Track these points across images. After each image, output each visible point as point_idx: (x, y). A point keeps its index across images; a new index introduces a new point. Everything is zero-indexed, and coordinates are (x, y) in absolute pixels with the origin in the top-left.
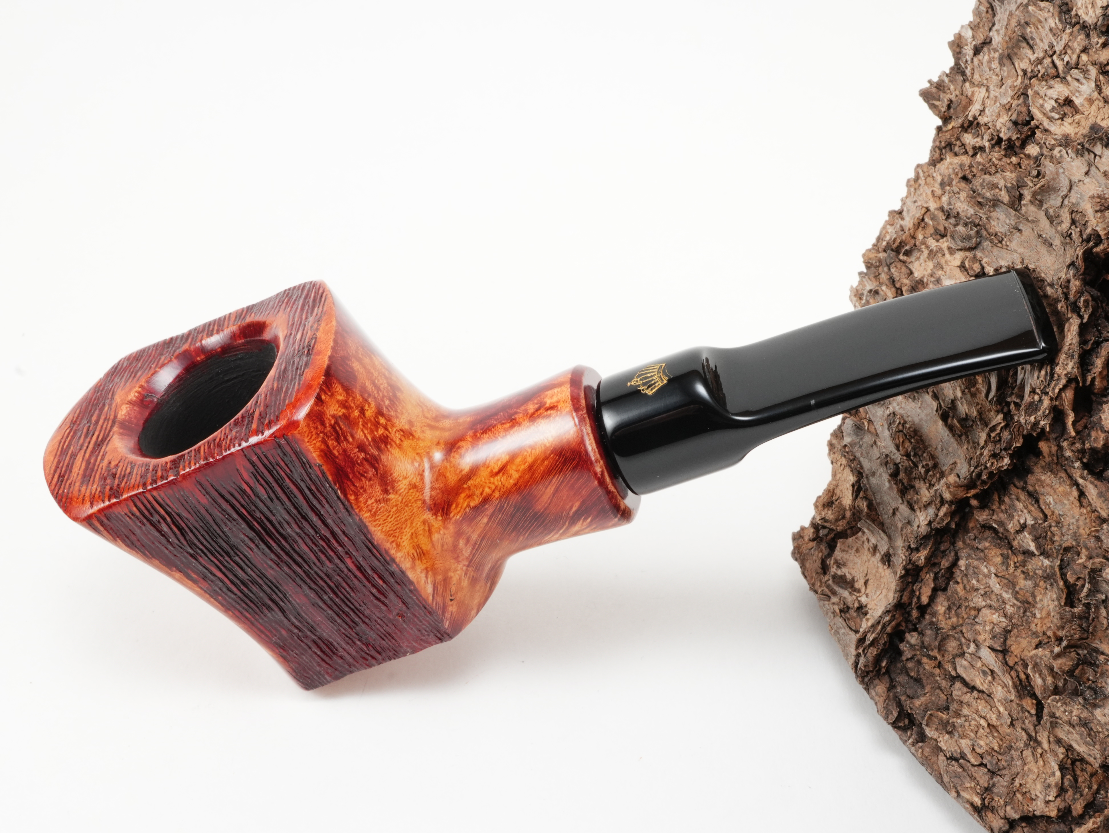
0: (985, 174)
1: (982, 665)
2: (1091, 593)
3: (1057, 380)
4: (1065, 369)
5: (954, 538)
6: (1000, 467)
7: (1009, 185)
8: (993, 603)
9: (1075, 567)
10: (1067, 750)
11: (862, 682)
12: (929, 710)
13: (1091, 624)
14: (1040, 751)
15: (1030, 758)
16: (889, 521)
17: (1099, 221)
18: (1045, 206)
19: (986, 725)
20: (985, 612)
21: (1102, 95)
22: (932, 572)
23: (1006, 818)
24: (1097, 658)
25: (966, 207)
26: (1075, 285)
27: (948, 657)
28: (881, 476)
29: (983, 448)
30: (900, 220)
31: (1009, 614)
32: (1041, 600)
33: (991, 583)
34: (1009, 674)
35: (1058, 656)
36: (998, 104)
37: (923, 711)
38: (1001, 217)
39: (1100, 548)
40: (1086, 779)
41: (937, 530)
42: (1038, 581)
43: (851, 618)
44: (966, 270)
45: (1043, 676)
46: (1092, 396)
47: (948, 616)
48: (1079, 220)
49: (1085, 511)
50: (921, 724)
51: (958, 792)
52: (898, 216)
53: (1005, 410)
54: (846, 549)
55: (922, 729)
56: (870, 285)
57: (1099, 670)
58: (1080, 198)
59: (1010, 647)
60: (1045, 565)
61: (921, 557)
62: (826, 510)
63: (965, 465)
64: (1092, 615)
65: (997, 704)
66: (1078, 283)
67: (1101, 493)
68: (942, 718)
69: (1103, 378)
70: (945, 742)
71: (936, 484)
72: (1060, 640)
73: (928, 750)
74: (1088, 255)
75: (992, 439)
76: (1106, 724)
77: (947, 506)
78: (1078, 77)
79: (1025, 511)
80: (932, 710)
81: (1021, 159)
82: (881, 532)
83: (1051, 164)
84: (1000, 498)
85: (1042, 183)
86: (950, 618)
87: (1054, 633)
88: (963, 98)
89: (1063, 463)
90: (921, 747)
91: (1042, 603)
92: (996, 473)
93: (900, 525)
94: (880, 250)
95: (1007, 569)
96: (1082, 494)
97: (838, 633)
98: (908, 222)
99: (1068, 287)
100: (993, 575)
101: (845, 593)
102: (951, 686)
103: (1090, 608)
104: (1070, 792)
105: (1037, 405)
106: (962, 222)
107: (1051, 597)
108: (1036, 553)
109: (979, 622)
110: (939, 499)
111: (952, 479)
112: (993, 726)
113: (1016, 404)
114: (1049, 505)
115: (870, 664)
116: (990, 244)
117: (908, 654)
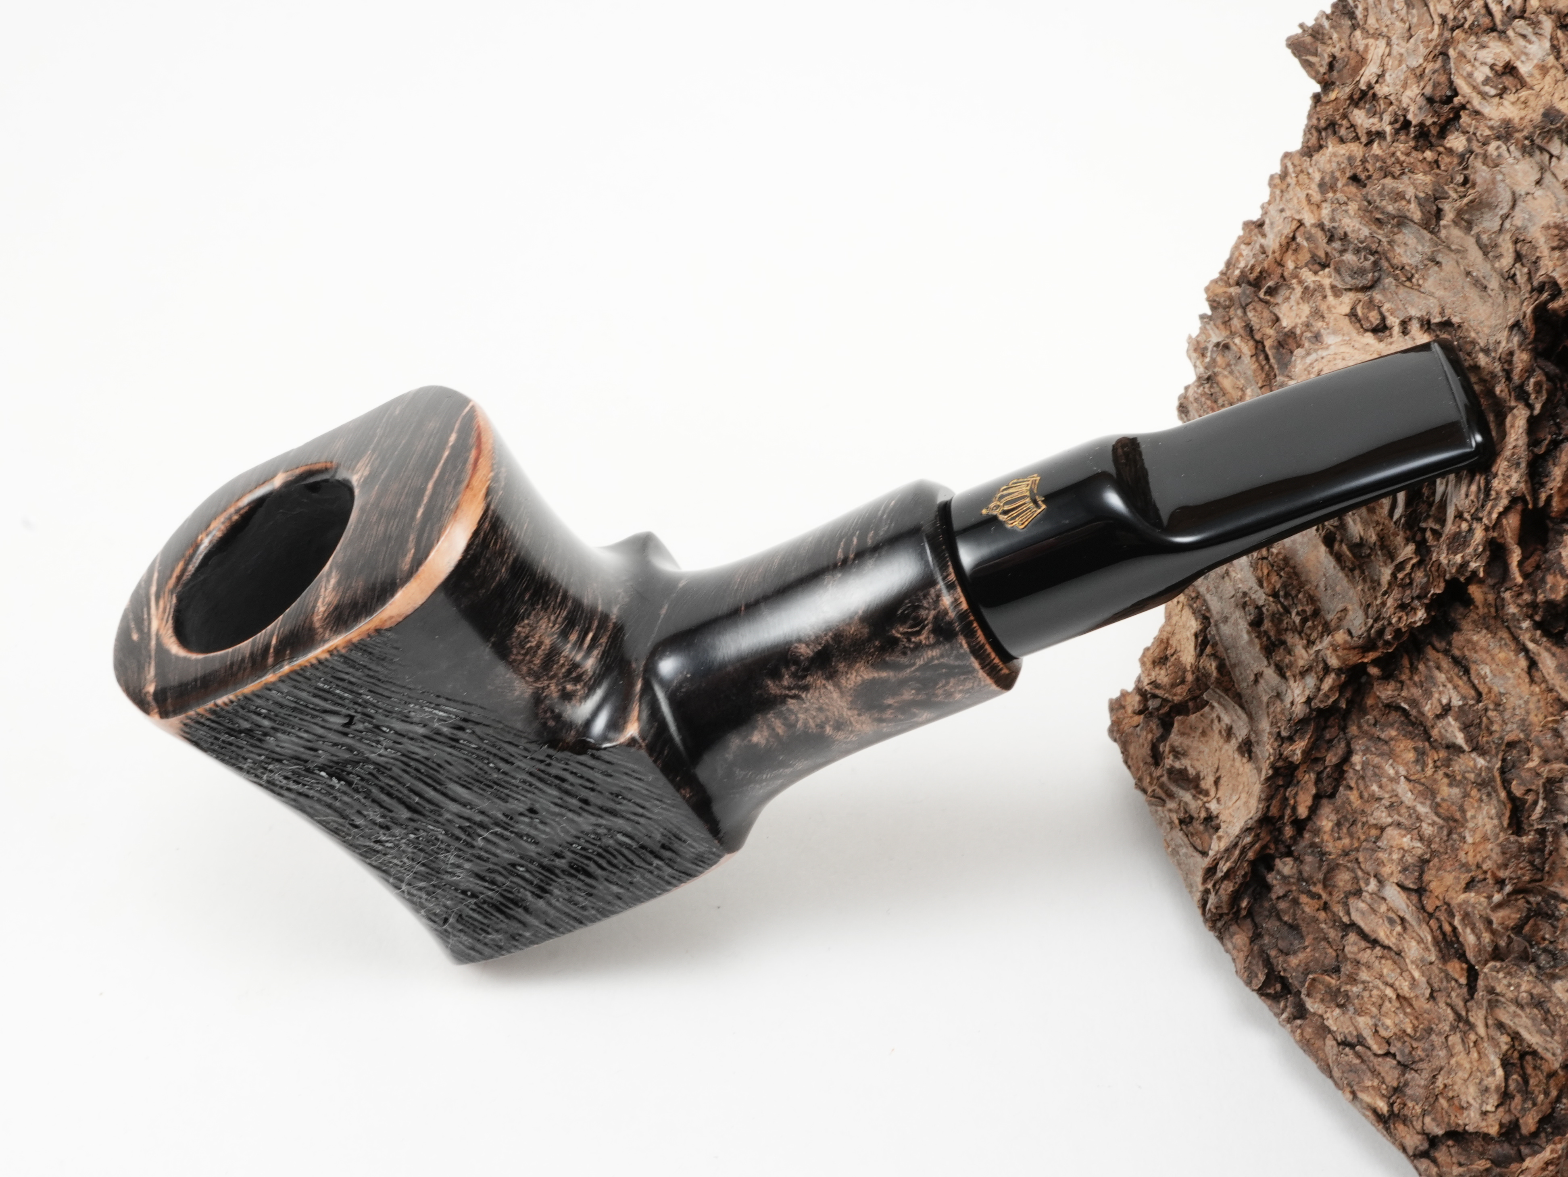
0: (1385, 177)
1: (1388, 910)
2: (1547, 813)
3: (1494, 499)
4: (1507, 484)
5: (1344, 722)
6: (1411, 622)
7: (1422, 195)
8: (1402, 820)
9: (1524, 774)
10: (1513, 1039)
11: (1213, 928)
12: (1311, 972)
13: (1547, 859)
14: (1473, 1037)
15: (1459, 1048)
16: (1249, 691)
18: (1475, 230)
19: (1394, 997)
20: (1391, 832)
21: (1561, 61)
22: (1313, 770)
23: (1424, 1133)
24: (1556, 907)
25: (1358, 226)
26: (1522, 359)
27: (1338, 895)
28: (1236, 624)
29: (1386, 592)
30: (1259, 236)
31: (1427, 836)
32: (1473, 817)
33: (1400, 791)
34: (1428, 923)
35: (1499, 906)
36: (1404, 66)
37: (1303, 973)
38: (1410, 242)
39: (1561, 747)
40: (1540, 1081)
41: (1319, 710)
42: (1469, 789)
43: (1196, 834)
44: (1359, 321)
45: (1477, 931)
46: (1548, 523)
47: (1336, 835)
48: (1526, 255)
49: (1537, 689)
50: (1299, 992)
51: (1353, 1093)
52: (1256, 231)
53: (1418, 537)
54: (1188, 731)
55: (1301, 1000)
56: (1216, 336)
57: (1560, 925)
58: (1528, 220)
59: (1428, 884)
60: (1479, 766)
61: (1297, 750)
62: (1157, 669)
63: (1360, 614)
64: (1549, 848)
65: (1410, 967)
66: (1525, 356)
67: (1562, 665)
68: (1330, 984)
70: (1334, 1019)
71: (1318, 642)
72: (1501, 883)
73: (1310, 1030)
74: (1541, 313)
75: (1399, 582)
77: (1333, 675)
78: (1524, 32)
79: (1449, 686)
80: (1315, 972)
81: (1440, 154)
82: (1237, 707)
83: (1484, 167)
84: (1411, 664)
85: (1470, 198)
86: (1339, 838)
87: (1493, 873)
88: (1353, 54)
89: (1505, 620)
90: (1300, 1026)
91: (1475, 821)
92: (1406, 631)
93: (1265, 699)
94: (1231, 281)
95: (1423, 770)
96: (1533, 664)
97: (1178, 853)
98: (1272, 241)
99: (1510, 362)
100: (1402, 778)
101: (1187, 796)
102: (1343, 937)
103: (1545, 837)
104: (1518, 1098)
105: (1465, 537)
106: (1351, 247)
107: (1488, 813)
108: (1466, 748)
109: (1383, 847)
110: (1321, 665)
111: (1340, 637)
112: (1405, 998)
113: (1434, 532)
114: (1484, 678)
115: (1224, 905)
116: (1394, 282)
117: (1279, 890)
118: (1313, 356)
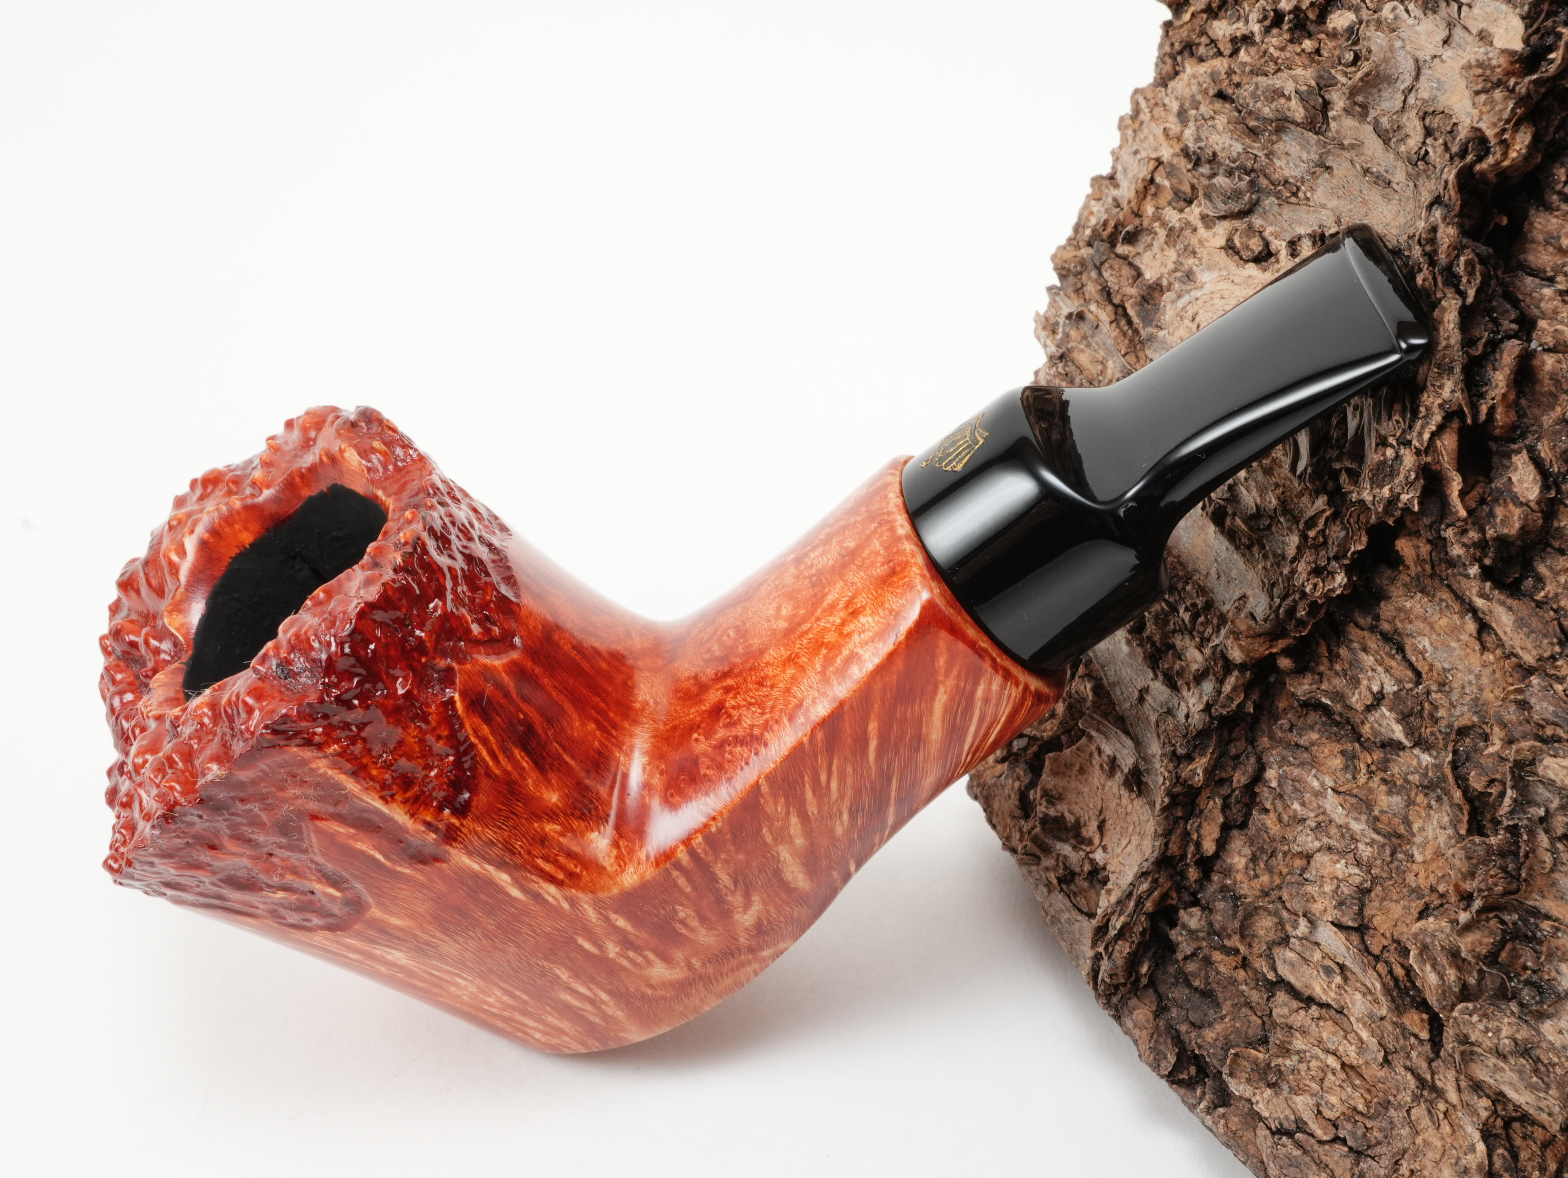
0: (1258, 77)
1: (1323, 958)
2: (1518, 806)
3: (1425, 417)
4: (1439, 395)
5: (1252, 732)
6: (1329, 590)
7: (1304, 88)
8: (1333, 842)
9: (1483, 761)
10: (1494, 1102)
11: (1108, 1005)
12: (1232, 1047)
13: (1522, 864)
14: (1442, 1106)
15: (1426, 1122)
16: (1134, 712)
17: (1484, 109)
18: (1372, 114)
19: (1338, 1067)
20: (1321, 859)
22: (1219, 795)
24: (1537, 926)
25: (1228, 142)
26: (1447, 234)
27: (1260, 947)
29: (1294, 560)
30: (1111, 188)
31: (1365, 859)
32: (1422, 829)
33: (1328, 806)
34: (1375, 968)
35: (1468, 928)
37: (1222, 1049)
38: (1292, 150)
39: (1528, 722)
40: (1533, 1152)
41: (1222, 719)
42: (1413, 795)
43: (1080, 892)
44: (1237, 253)
45: (1439, 968)
46: (1491, 443)
47: (1252, 873)
48: (1439, 127)
49: (1491, 657)
50: (1220, 1073)
52: (1108, 182)
53: (1331, 485)
54: (1062, 769)
55: (1223, 1082)
56: (1068, 306)
57: (1544, 949)
58: (1437, 89)
59: (1371, 920)
60: (1424, 764)
61: (1198, 769)
63: (1264, 597)
64: (1524, 848)
65: (1355, 1026)
66: (1452, 231)
67: (1522, 619)
68: (1257, 1058)
69: (1509, 407)
70: (1265, 1102)
71: (1214, 637)
72: (1467, 898)
73: (1236, 1119)
74: (1466, 180)
75: (1310, 540)
76: (1564, 1048)
77: (1236, 673)
79: (1380, 669)
80: (1238, 1046)
81: (1320, 40)
82: (1120, 733)
83: (1379, 33)
84: (1330, 651)
85: (1365, 71)
86: (1256, 876)
87: (1457, 887)
89: (1444, 574)
90: (1223, 1116)
91: (1424, 834)
92: (1323, 604)
93: (1153, 718)
94: (1081, 244)
95: (1354, 778)
96: (1484, 627)
97: (1059, 921)
98: (1126, 191)
99: (1432, 241)
100: (1329, 790)
101: (1066, 849)
102: (1268, 999)
103: (1519, 835)
105: (1392, 465)
106: (1221, 171)
107: (1439, 822)
108: (1406, 743)
109: (1311, 878)
110: (1220, 664)
111: (1242, 623)
112: (1352, 1067)
113: (1349, 471)
114: (1422, 653)
115: (1119, 971)
116: (1276, 201)
117: (1186, 948)
118: (1186, 298)
